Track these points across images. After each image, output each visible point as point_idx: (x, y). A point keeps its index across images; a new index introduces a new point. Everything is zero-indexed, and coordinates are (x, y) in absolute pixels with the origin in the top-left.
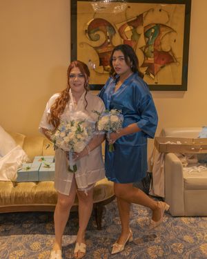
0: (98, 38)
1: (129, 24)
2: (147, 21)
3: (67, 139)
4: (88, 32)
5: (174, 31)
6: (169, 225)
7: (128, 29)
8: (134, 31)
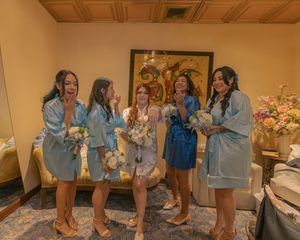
0: (148, 78)
1: (169, 69)
2: (182, 68)
3: (140, 135)
4: (142, 74)
5: (200, 74)
6: (197, 212)
7: (168, 72)
8: (173, 74)
